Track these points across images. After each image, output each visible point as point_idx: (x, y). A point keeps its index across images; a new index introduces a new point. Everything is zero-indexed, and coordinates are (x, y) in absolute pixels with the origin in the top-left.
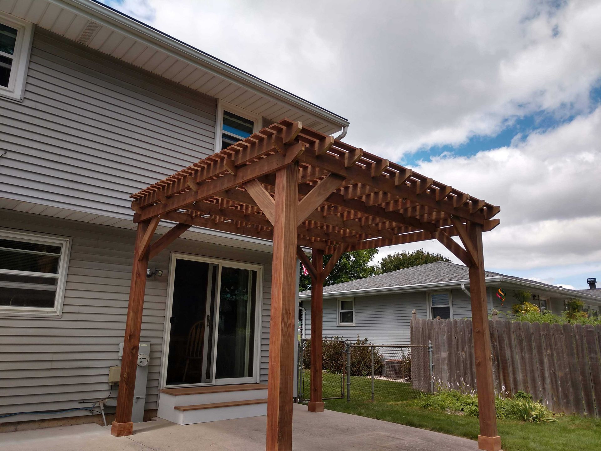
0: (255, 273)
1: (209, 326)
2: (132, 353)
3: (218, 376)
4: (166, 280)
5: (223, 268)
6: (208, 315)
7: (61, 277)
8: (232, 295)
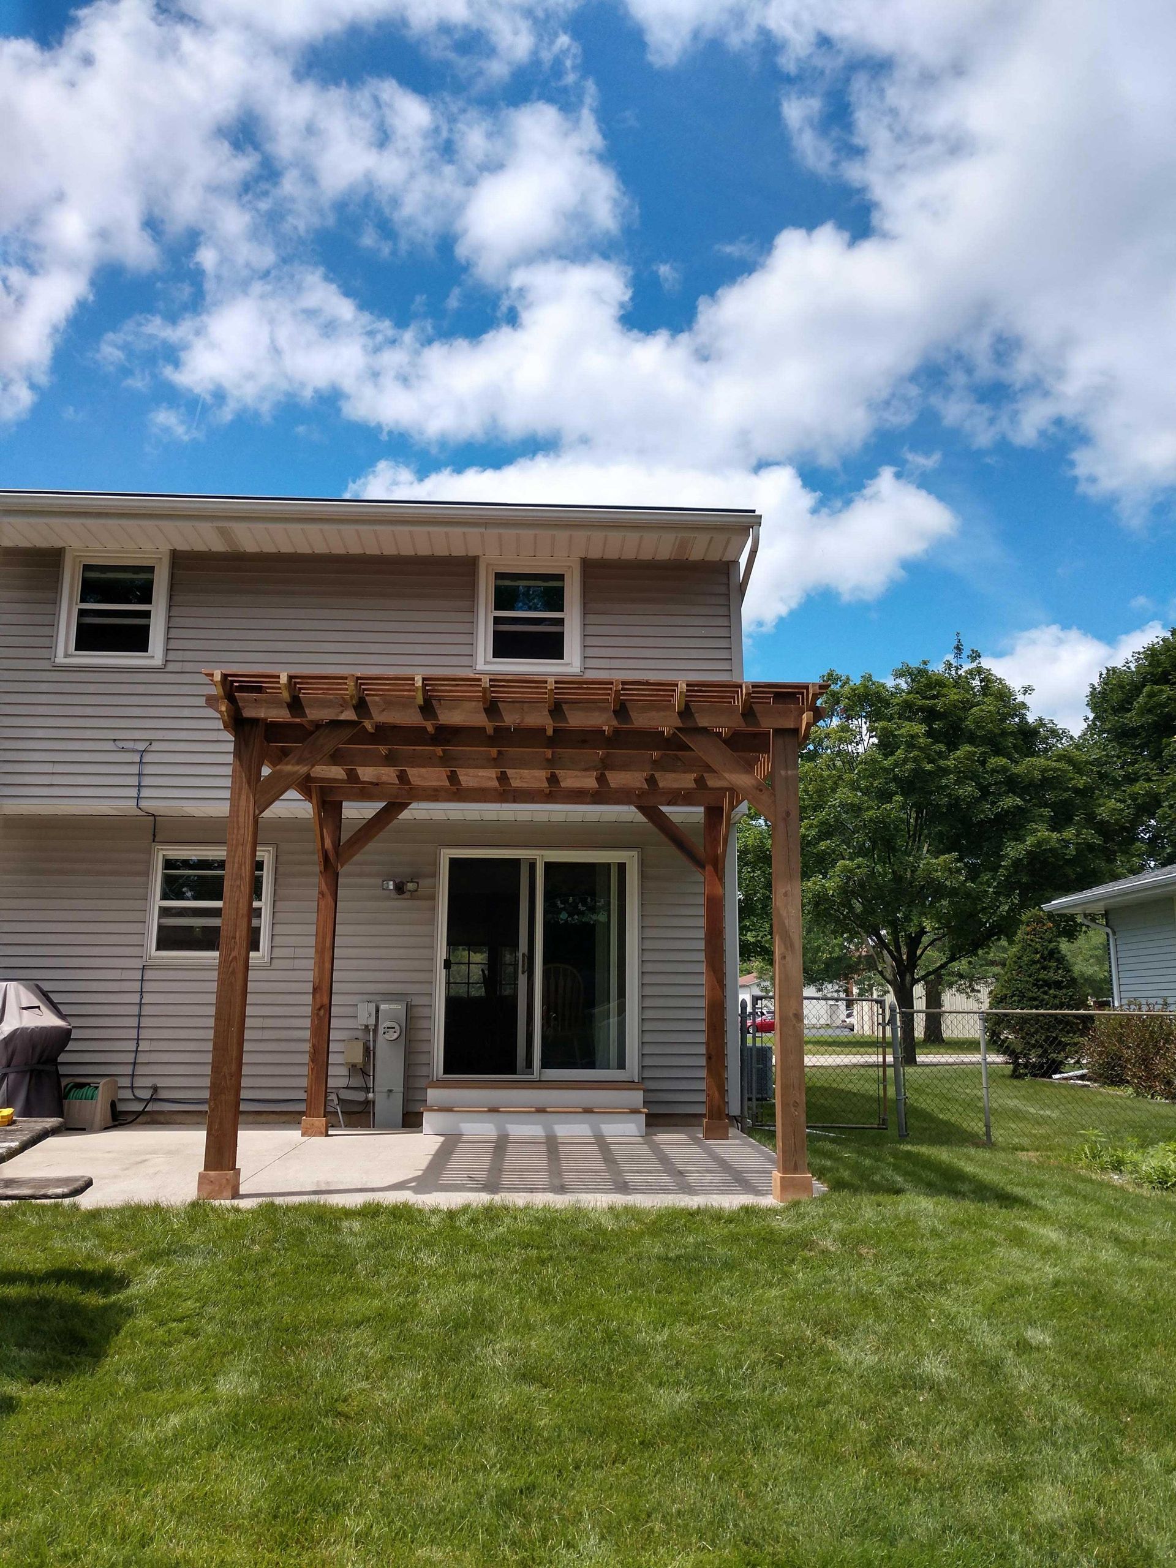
0: (622, 867)
1: (526, 974)
2: (318, 1014)
3: (545, 1065)
4: (432, 897)
5: (548, 866)
6: (523, 955)
7: (266, 904)
8: (571, 915)
